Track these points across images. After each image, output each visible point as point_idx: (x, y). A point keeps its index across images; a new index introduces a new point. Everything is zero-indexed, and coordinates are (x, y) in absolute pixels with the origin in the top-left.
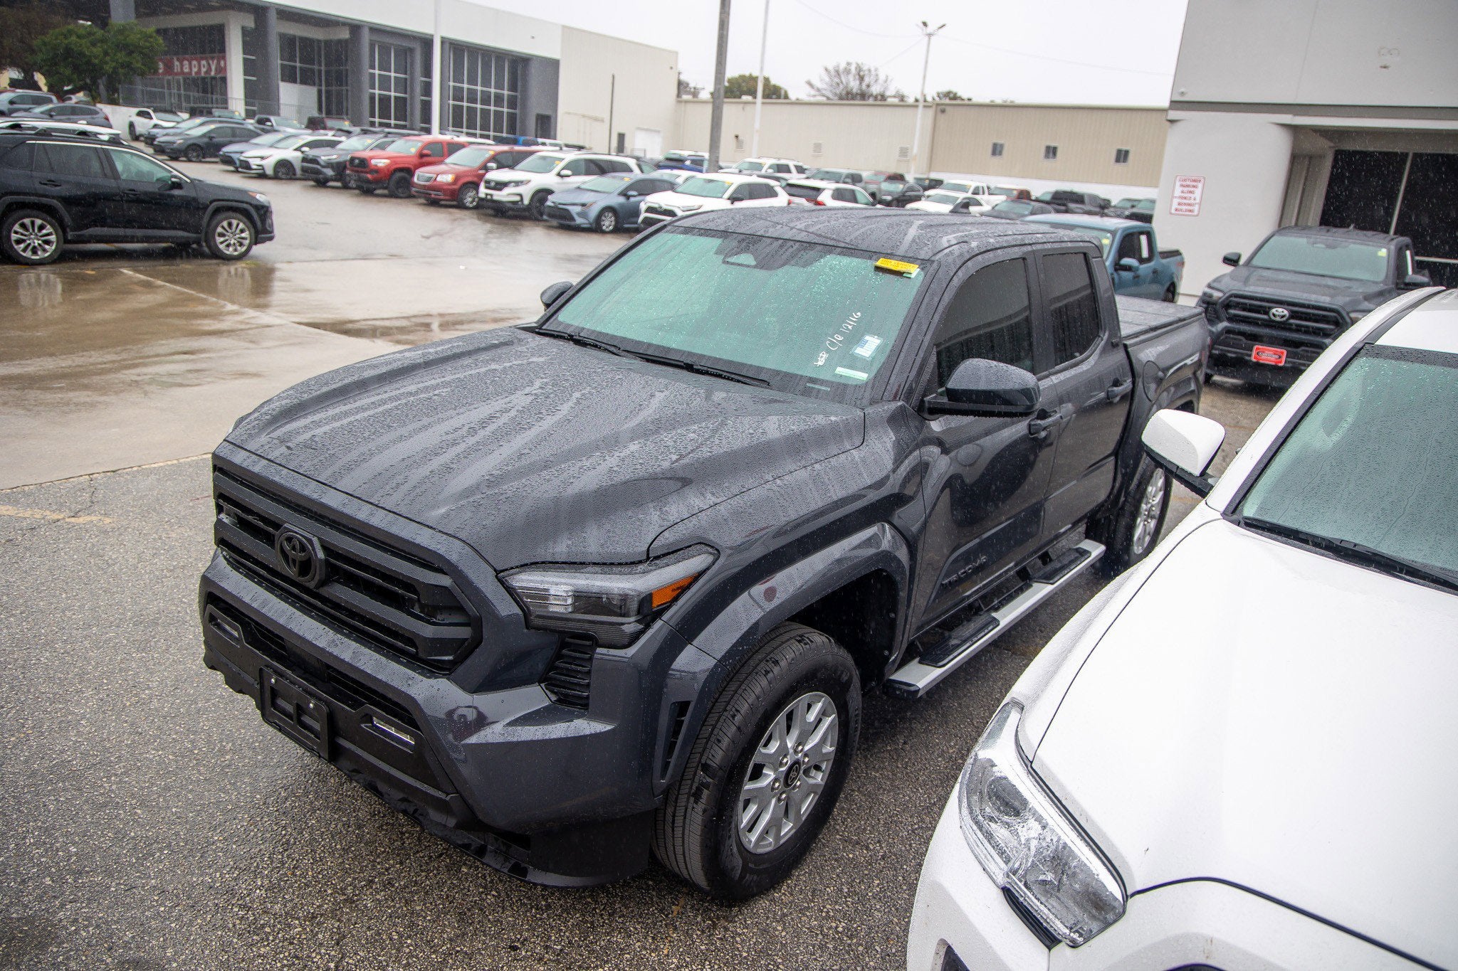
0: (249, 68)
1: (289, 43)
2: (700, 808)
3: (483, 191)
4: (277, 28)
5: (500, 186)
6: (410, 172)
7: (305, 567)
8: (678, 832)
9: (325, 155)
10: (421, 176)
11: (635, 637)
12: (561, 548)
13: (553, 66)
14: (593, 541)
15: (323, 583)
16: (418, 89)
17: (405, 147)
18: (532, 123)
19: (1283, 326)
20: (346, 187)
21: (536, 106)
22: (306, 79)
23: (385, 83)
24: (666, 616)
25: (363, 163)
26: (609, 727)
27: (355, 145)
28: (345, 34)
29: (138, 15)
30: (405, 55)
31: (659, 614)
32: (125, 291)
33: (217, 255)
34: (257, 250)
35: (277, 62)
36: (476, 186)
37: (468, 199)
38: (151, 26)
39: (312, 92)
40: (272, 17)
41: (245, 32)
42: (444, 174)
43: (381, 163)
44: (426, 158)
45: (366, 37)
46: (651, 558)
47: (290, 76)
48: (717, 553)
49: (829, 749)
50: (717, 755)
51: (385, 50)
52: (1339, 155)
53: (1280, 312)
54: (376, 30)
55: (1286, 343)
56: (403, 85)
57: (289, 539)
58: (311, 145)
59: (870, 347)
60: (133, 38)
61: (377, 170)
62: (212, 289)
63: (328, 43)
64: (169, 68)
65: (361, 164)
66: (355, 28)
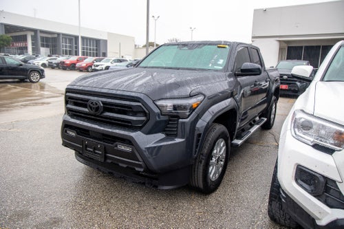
0: (33, 44)
1: (42, 38)
2: (202, 165)
3: (93, 67)
4: (39, 35)
5: (97, 66)
6: (75, 64)
7: (97, 109)
8: (196, 172)
9: (54, 61)
10: (78, 65)
11: (189, 115)
12: (168, 95)
13: (105, 42)
14: (176, 93)
15: (102, 113)
16: (74, 48)
17: (73, 58)
18: (101, 54)
19: (286, 80)
20: (59, 69)
21: (102, 51)
22: (47, 46)
23: (66, 47)
24: (196, 111)
25: (64, 62)
26: (183, 140)
27: (61, 59)
28: (56, 36)
29: (6, 33)
30: (71, 40)
31: (194, 110)
32: (10, 89)
33: (31, 82)
34: (41, 80)
35: (40, 42)
36: (91, 66)
37: (90, 69)
38: (9, 35)
39: (48, 49)
40: (39, 32)
41: (32, 36)
42: (83, 64)
43: (68, 62)
44: (78, 61)
45: (61, 36)
46: (191, 96)
47: (43, 46)
48: (205, 96)
49: (224, 155)
50: (205, 151)
51: (66, 39)
52: (288, 47)
53: (285, 77)
54: (63, 34)
55: (287, 84)
56: (70, 47)
57: (92, 103)
58: (50, 59)
59: (221, 62)
60: (4, 38)
61: (67, 64)
62: (31, 88)
63: (52, 38)
64: (13, 45)
65: (63, 63)
66: (59, 34)
